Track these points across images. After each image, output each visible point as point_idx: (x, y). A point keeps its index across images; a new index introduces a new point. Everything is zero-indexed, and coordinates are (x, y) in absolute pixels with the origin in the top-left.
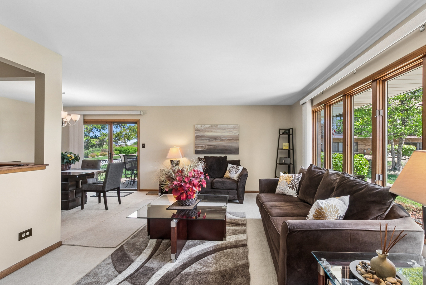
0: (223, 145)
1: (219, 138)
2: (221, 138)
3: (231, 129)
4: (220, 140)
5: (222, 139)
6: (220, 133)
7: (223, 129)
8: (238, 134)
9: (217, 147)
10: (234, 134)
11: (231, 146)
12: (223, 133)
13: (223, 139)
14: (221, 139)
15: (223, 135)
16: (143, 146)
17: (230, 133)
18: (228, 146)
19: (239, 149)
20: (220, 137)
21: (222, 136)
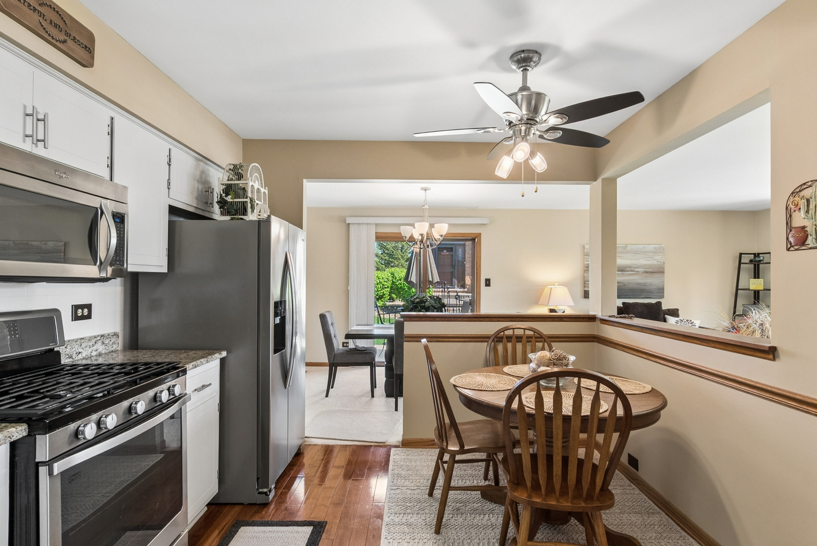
0: (635, 281)
1: (629, 269)
2: (633, 269)
3: (651, 252)
4: (631, 273)
5: (634, 271)
6: (631, 260)
7: (636, 252)
8: (662, 263)
9: (624, 285)
10: (655, 262)
11: (650, 285)
12: (636, 260)
13: (637, 271)
14: (632, 271)
15: (635, 264)
16: (488, 283)
17: (648, 260)
18: (645, 284)
19: (664, 288)
20: (630, 267)
21: (634, 266)
